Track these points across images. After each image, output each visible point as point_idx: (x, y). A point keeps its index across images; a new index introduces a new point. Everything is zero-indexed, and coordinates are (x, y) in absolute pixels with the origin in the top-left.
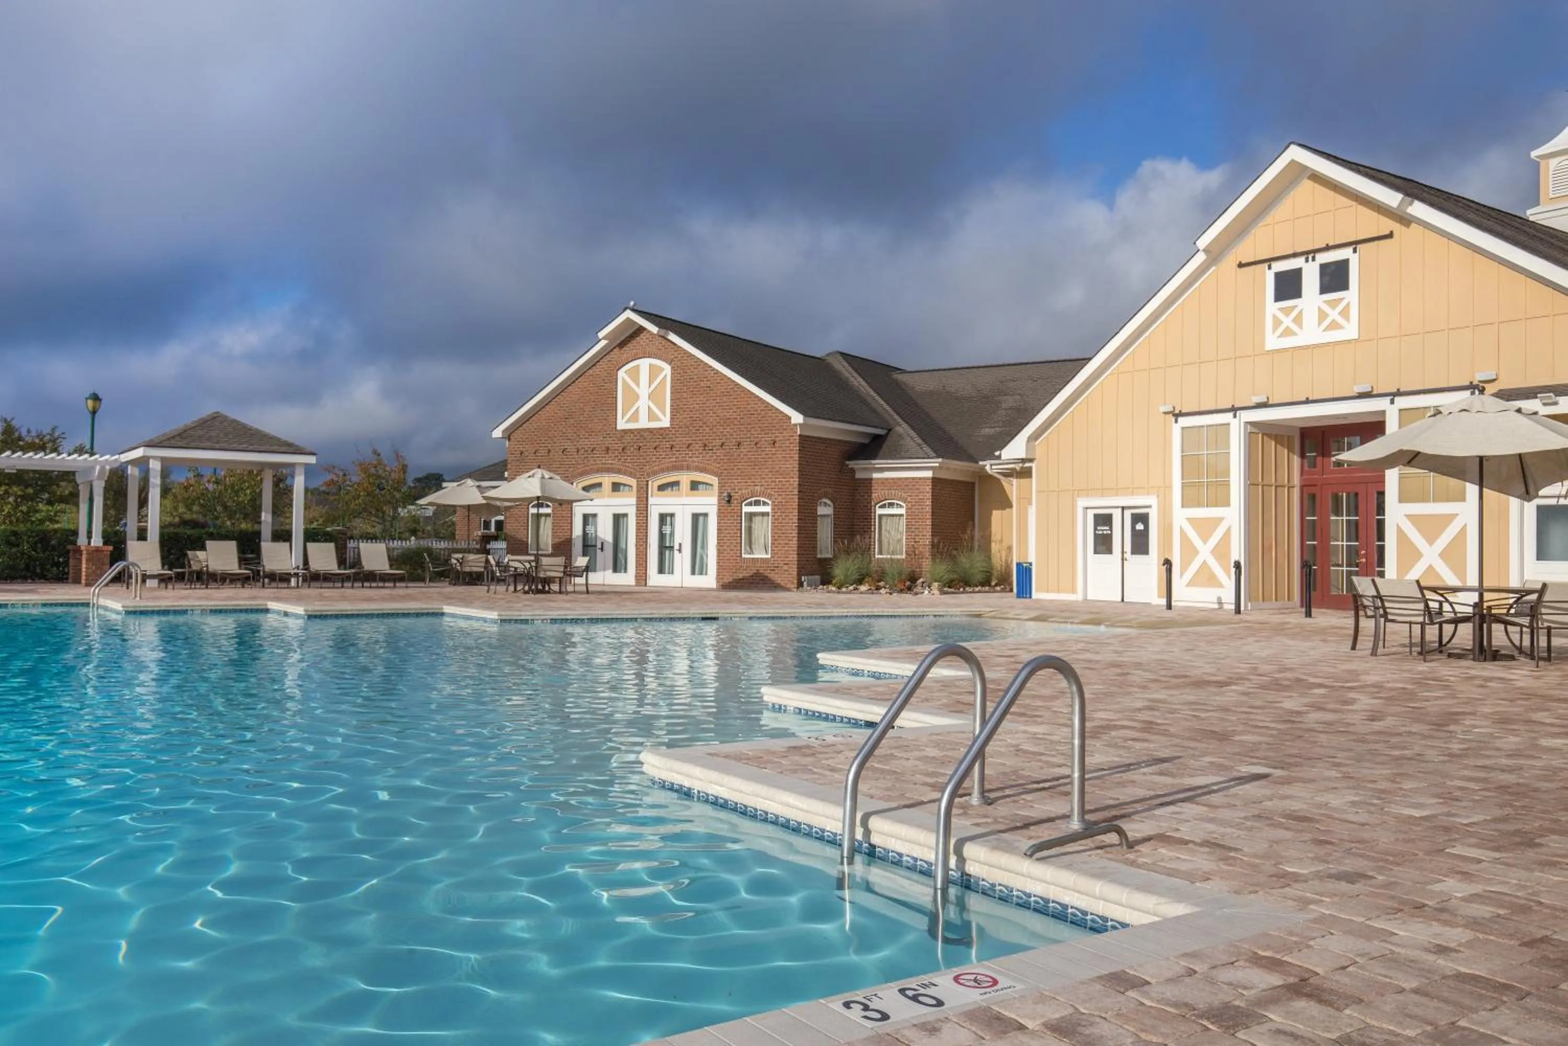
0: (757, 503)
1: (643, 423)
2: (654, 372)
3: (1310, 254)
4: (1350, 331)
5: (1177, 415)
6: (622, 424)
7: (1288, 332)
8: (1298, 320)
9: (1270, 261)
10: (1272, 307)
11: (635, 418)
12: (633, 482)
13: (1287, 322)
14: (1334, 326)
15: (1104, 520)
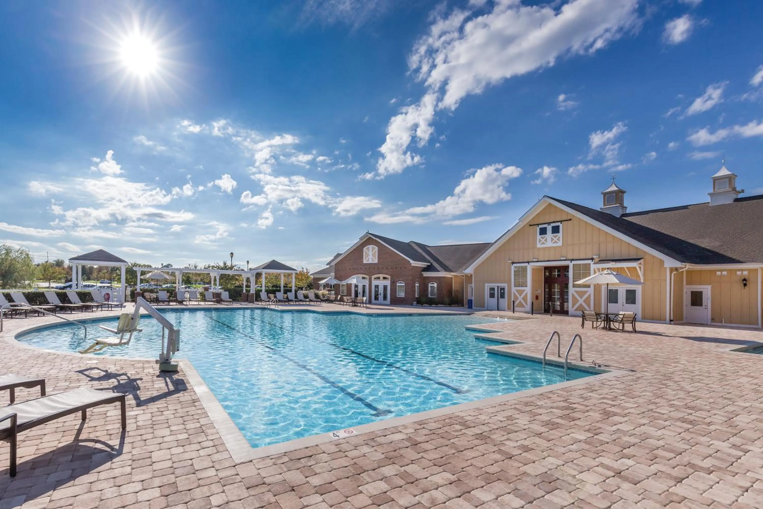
0: (401, 283)
1: (370, 262)
2: (373, 249)
3: (549, 223)
4: (560, 244)
5: (513, 263)
6: (365, 262)
7: (543, 243)
8: (546, 240)
9: (538, 225)
10: (539, 237)
11: (368, 260)
12: (367, 277)
13: (543, 240)
14: (555, 242)
15: (492, 289)
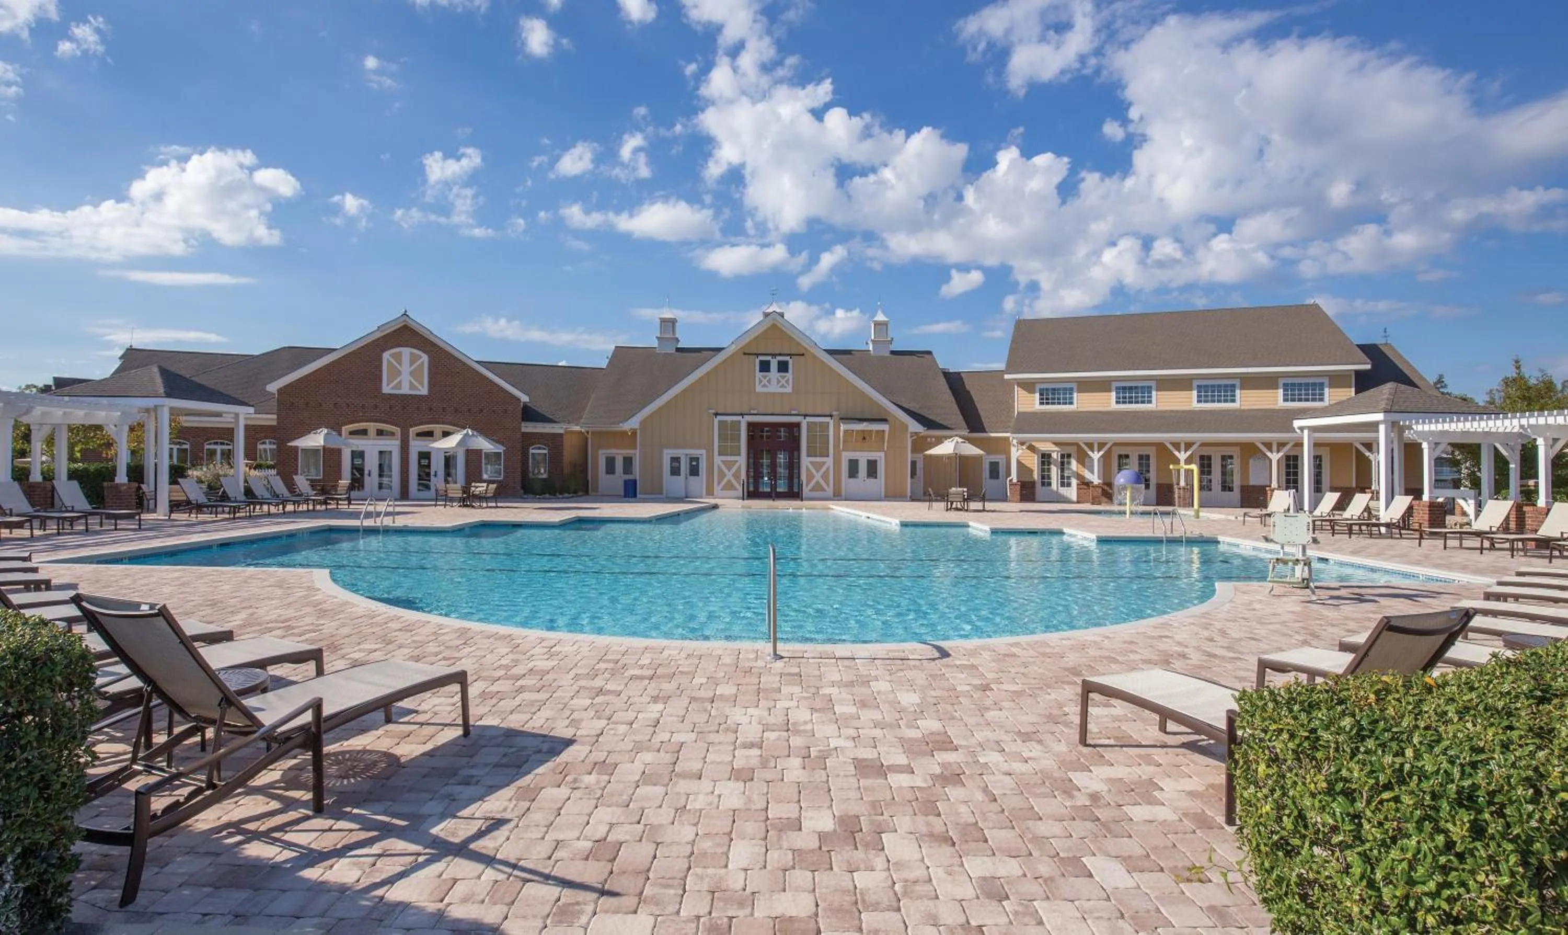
1: (405, 390)
2: (413, 359)
3: (774, 355)
4: (789, 389)
5: (716, 414)
6: (386, 389)
7: (764, 386)
8: (769, 381)
9: (757, 355)
10: (759, 375)
11: (399, 385)
12: (397, 430)
13: (765, 381)
14: (783, 386)
15: (675, 460)
